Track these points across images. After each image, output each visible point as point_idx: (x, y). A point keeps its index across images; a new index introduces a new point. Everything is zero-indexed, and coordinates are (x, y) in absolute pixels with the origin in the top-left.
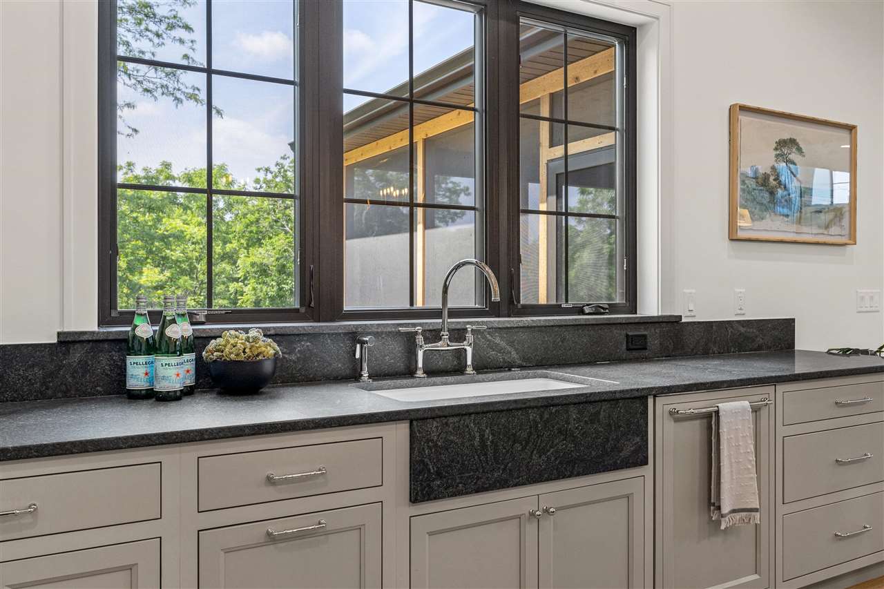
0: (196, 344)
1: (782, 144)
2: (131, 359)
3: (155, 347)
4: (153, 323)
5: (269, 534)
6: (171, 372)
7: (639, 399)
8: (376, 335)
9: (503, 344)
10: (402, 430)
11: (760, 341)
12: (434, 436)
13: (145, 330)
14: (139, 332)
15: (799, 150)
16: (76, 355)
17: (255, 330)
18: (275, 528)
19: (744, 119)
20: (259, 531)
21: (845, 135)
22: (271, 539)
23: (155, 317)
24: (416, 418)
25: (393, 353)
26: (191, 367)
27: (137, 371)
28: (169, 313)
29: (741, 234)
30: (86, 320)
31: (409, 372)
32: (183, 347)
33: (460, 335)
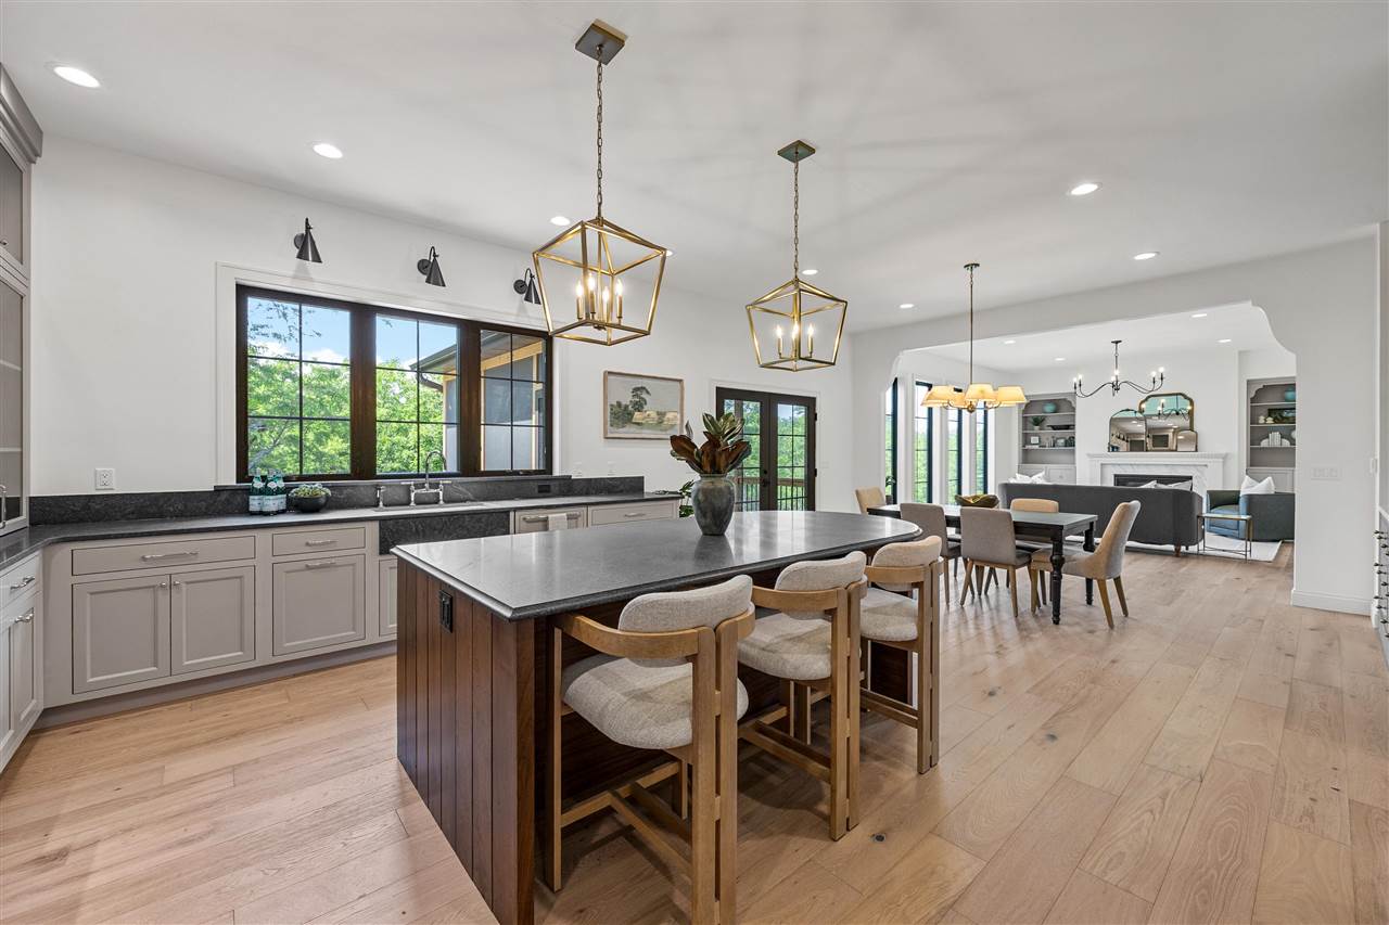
0: (286, 490)
1: (636, 389)
2: (251, 497)
3: (265, 492)
4: (263, 481)
5: (307, 566)
6: (271, 503)
7: (506, 512)
8: (386, 486)
9: (464, 490)
10: (376, 525)
11: (621, 487)
12: (391, 527)
13: (258, 484)
14: (255, 486)
15: (648, 392)
16: (224, 496)
17: (318, 484)
18: (310, 564)
19: (611, 378)
20: (302, 565)
21: (678, 384)
22: (308, 568)
23: (264, 478)
24: (382, 520)
25: (399, 495)
26: (284, 501)
27: (255, 503)
28: (270, 477)
29: (609, 435)
30: (230, 479)
31: (408, 503)
32: (278, 491)
33: (436, 486)
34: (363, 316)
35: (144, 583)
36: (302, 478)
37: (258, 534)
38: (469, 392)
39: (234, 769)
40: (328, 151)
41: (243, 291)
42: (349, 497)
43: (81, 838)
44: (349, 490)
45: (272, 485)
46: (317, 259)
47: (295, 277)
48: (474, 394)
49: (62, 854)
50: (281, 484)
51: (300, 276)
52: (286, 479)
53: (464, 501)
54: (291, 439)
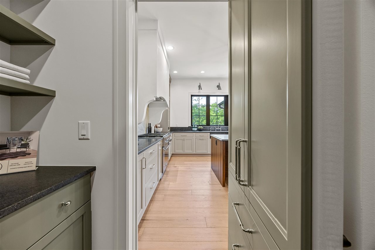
0: (197, 127)
6: (195, 129)
12: (211, 133)
13: (194, 126)
16: (190, 128)
17: (201, 126)
22: (200, 139)
23: (194, 125)
25: (213, 129)
26: (197, 129)
30: (190, 126)
32: (196, 127)
33: (220, 127)
34: (208, 97)
35: (181, 139)
36: (199, 126)
37: (194, 133)
38: (226, 110)
39: (191, 164)
40: (203, 72)
41: (192, 96)
42: (206, 129)
43: (178, 166)
44: (206, 128)
45: (195, 126)
46: (201, 89)
47: (198, 92)
48: (227, 109)
49: (176, 167)
50: (196, 126)
51: (199, 92)
52: (197, 126)
53: (225, 131)
54: (197, 121)
